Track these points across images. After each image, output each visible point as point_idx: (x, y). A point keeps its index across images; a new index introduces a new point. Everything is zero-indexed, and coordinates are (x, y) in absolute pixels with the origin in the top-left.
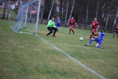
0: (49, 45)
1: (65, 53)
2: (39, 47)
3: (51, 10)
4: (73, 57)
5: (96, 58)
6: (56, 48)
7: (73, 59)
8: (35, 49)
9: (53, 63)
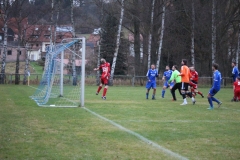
0: (108, 124)
1: (137, 134)
2: (86, 128)
3: (116, 54)
4: (151, 139)
5: (197, 136)
6: (121, 128)
7: (150, 142)
8: (78, 134)
9: (110, 152)
